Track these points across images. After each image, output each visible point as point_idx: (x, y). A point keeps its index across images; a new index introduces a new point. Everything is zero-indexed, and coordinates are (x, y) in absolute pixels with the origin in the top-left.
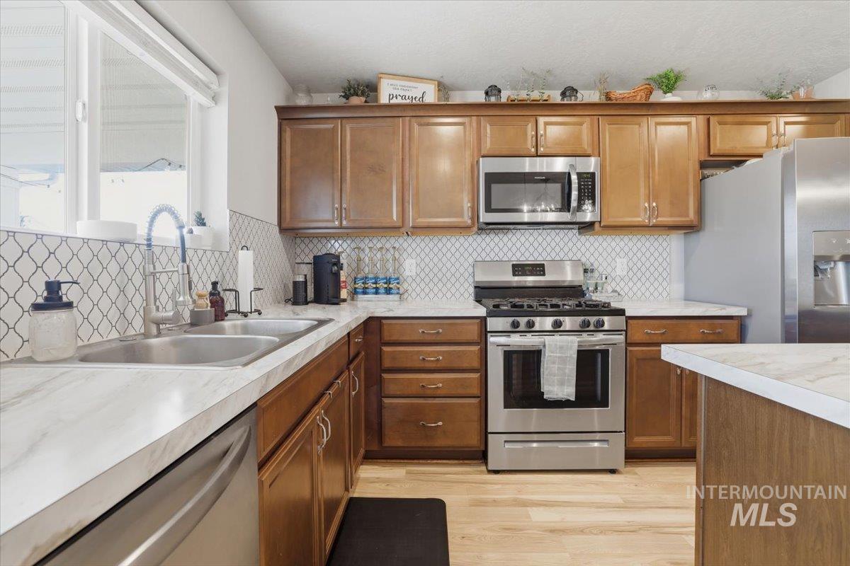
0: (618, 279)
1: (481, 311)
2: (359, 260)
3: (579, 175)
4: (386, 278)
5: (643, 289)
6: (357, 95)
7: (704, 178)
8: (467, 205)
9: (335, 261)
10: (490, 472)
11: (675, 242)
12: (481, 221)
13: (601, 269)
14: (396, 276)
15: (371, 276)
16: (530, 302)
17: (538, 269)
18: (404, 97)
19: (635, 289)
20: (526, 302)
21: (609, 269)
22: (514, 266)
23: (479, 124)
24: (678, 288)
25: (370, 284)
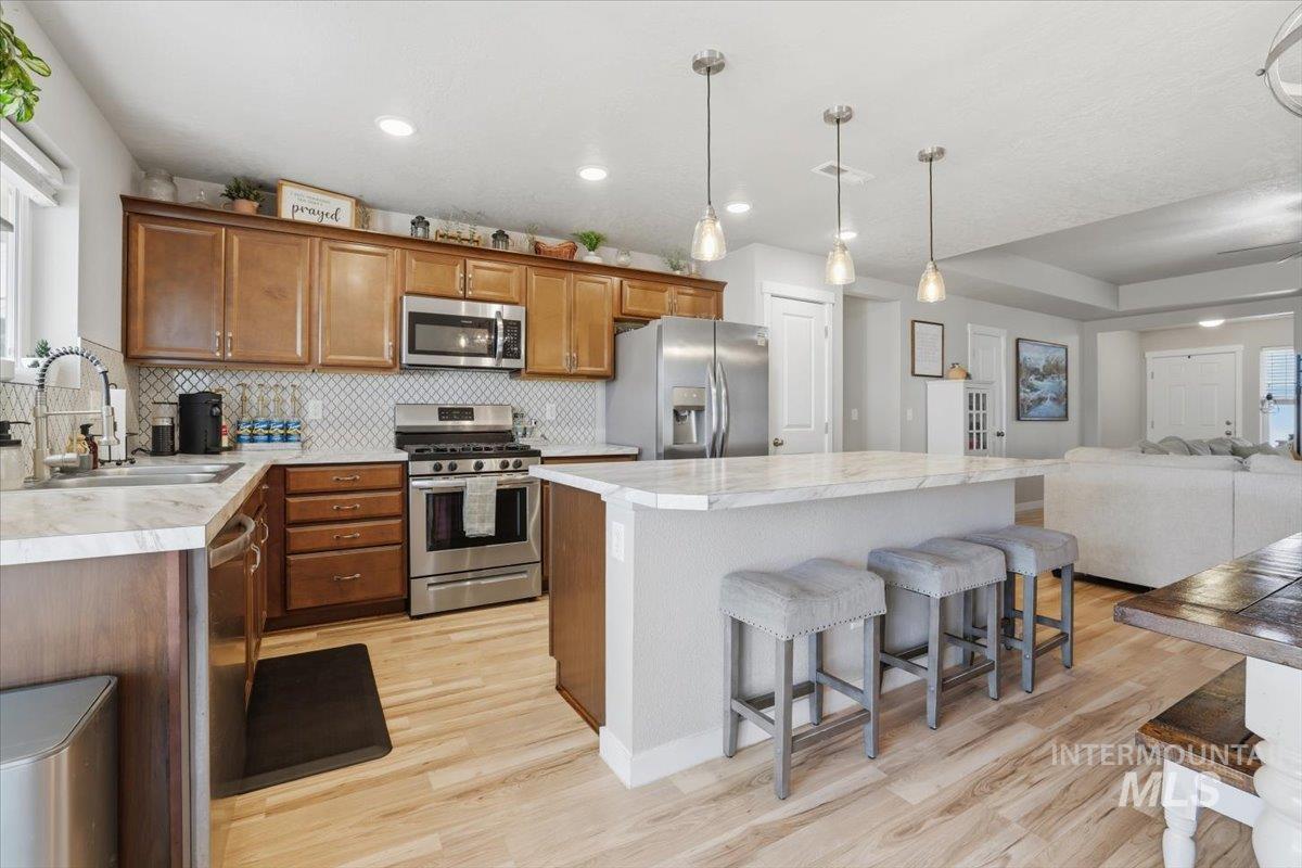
0: (547, 424)
1: (403, 456)
2: (244, 399)
3: (505, 322)
4: (282, 423)
5: (571, 434)
6: (248, 199)
7: (618, 332)
8: (387, 343)
9: (214, 399)
10: (413, 618)
11: (599, 389)
12: (404, 362)
13: (531, 414)
14: (296, 419)
15: (261, 419)
16: (453, 446)
17: (467, 413)
18: (312, 212)
19: (563, 434)
20: (450, 447)
21: (539, 414)
22: (441, 410)
23: (404, 258)
24: (600, 432)
25: (260, 429)
